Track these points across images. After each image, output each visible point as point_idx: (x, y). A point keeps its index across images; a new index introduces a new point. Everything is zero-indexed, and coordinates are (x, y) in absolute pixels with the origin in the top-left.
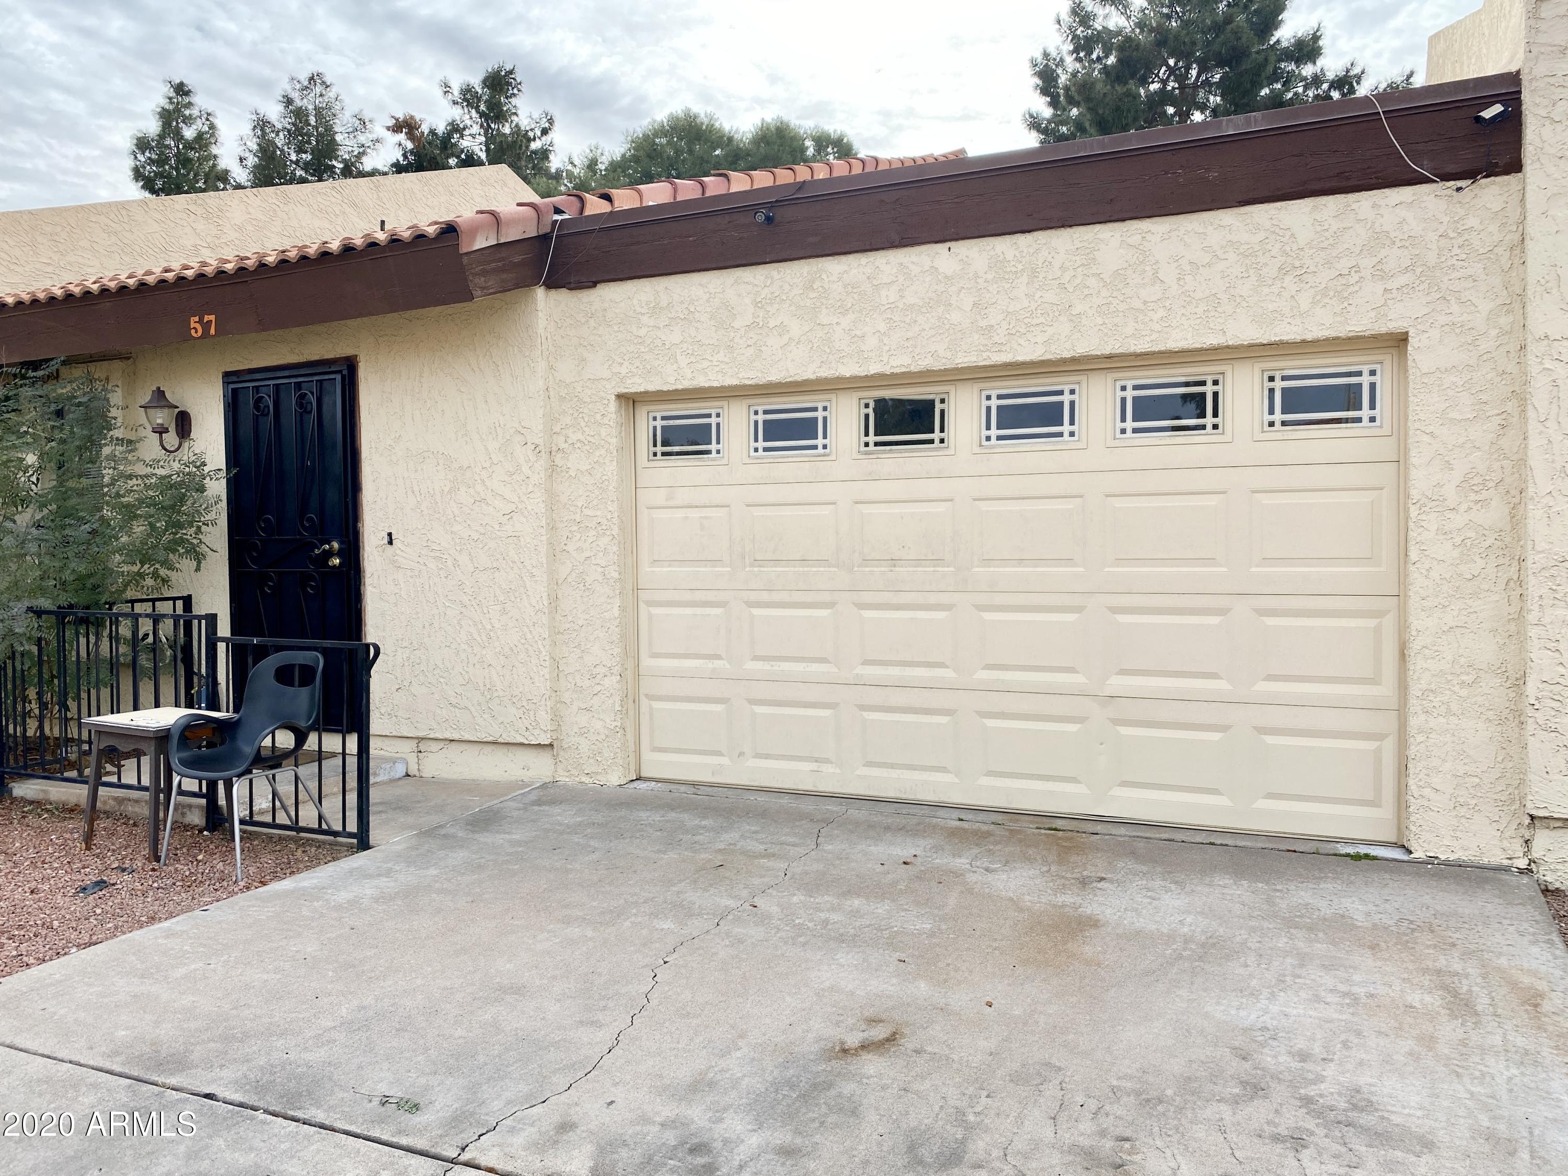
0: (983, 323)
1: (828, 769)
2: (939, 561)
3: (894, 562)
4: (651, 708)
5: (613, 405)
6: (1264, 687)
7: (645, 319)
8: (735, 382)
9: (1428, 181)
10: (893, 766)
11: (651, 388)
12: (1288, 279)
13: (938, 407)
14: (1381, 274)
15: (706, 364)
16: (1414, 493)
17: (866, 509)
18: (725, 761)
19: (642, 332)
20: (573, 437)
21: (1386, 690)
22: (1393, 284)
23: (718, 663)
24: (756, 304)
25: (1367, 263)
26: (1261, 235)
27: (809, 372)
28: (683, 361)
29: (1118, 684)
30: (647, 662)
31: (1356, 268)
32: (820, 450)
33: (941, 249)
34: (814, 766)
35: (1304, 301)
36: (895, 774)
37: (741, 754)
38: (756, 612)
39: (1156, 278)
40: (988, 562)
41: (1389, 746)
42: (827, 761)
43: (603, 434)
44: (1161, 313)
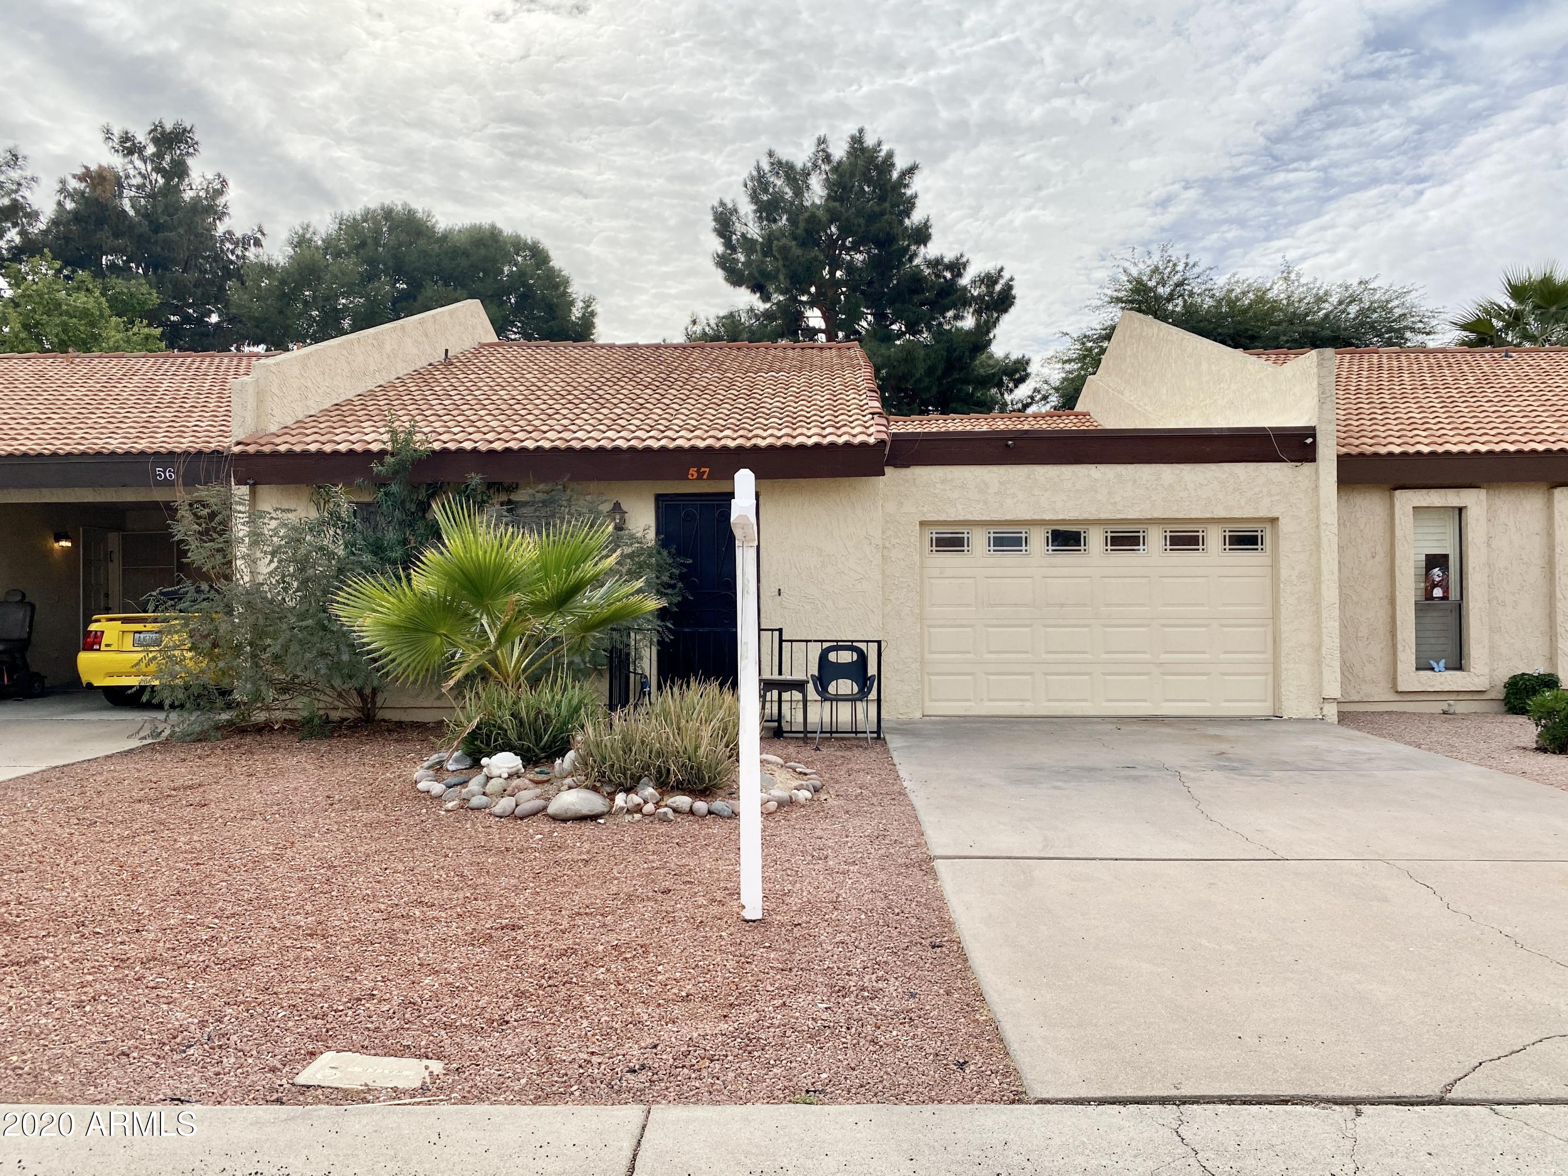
0: (1112, 501)
1: (1028, 704)
2: (1084, 605)
3: (1062, 605)
4: (930, 679)
5: (918, 527)
6: (1223, 656)
7: (938, 485)
8: (988, 519)
9: (1285, 461)
10: (1060, 700)
11: (941, 519)
12: (1237, 493)
13: (1083, 535)
14: (1270, 494)
15: (972, 509)
16: (1282, 579)
17: (1049, 580)
18: (972, 704)
19: (937, 491)
20: (894, 541)
21: (1268, 656)
22: (1273, 499)
23: (968, 656)
24: (1001, 483)
25: (1265, 490)
26: (1227, 475)
27: (1028, 517)
28: (960, 507)
29: (1164, 657)
30: (928, 656)
31: (1261, 492)
32: (1024, 552)
33: (1093, 467)
34: (1021, 703)
35: (1243, 502)
36: (1062, 704)
37: (982, 700)
38: (989, 629)
39: (1186, 489)
40: (1108, 605)
41: (1271, 677)
42: (1028, 700)
43: (912, 540)
44: (1187, 503)
